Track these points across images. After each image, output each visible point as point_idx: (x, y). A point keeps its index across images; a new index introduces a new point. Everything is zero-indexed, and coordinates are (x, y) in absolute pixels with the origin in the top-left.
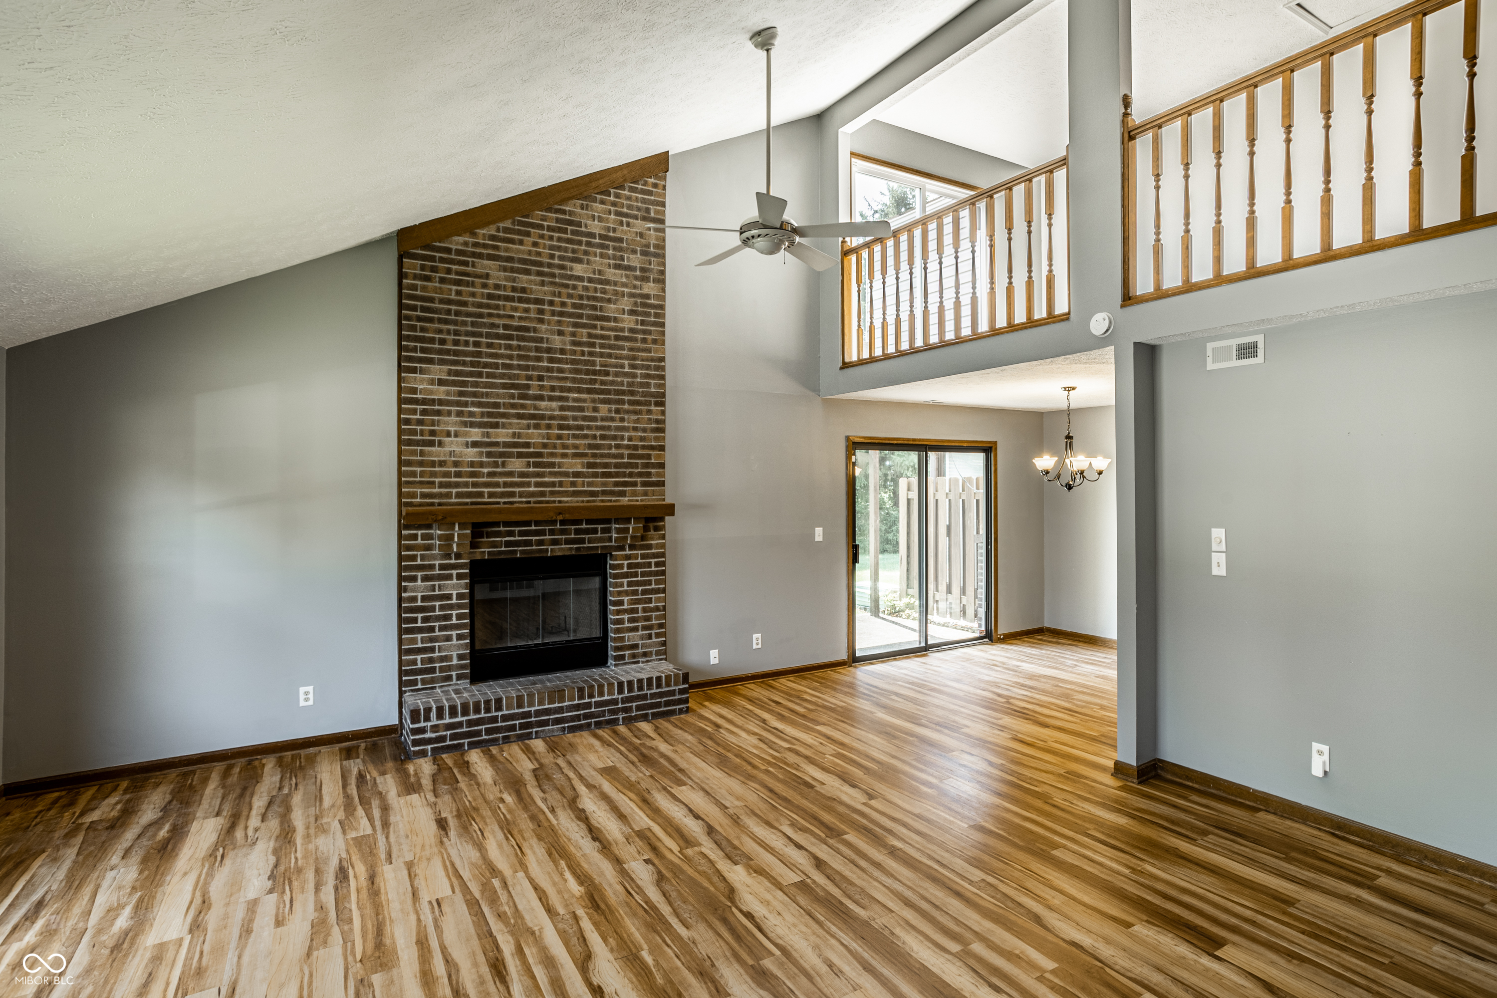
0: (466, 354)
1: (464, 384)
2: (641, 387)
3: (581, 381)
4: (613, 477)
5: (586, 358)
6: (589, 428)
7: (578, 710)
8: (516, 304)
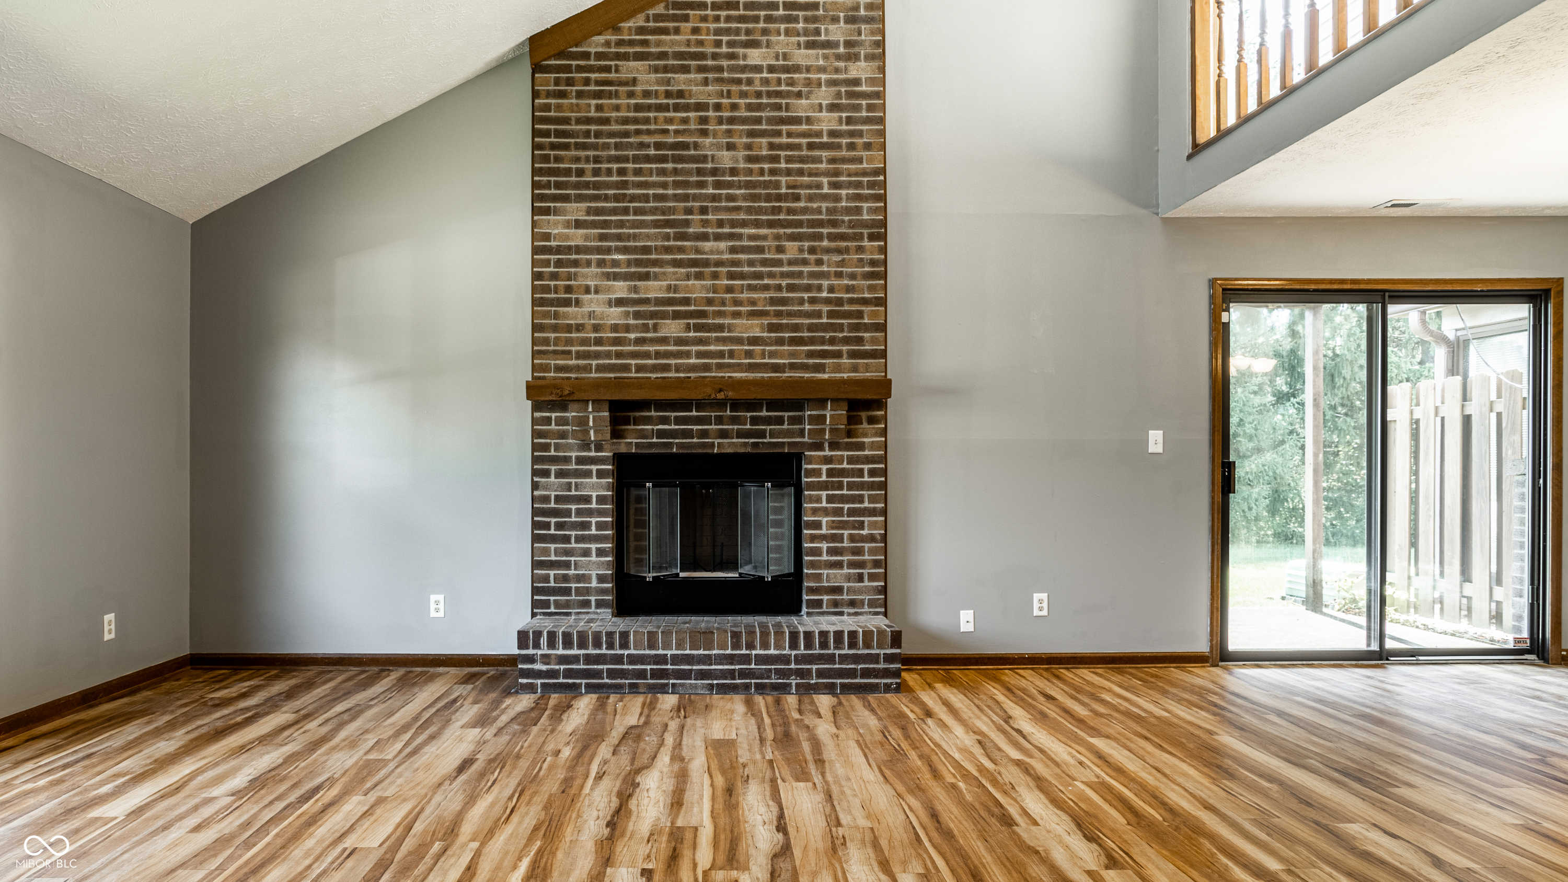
0: (608, 186)
1: (606, 224)
2: (847, 214)
3: (759, 211)
4: (806, 345)
5: (767, 178)
6: (771, 275)
7: (732, 664)
8: (672, 114)
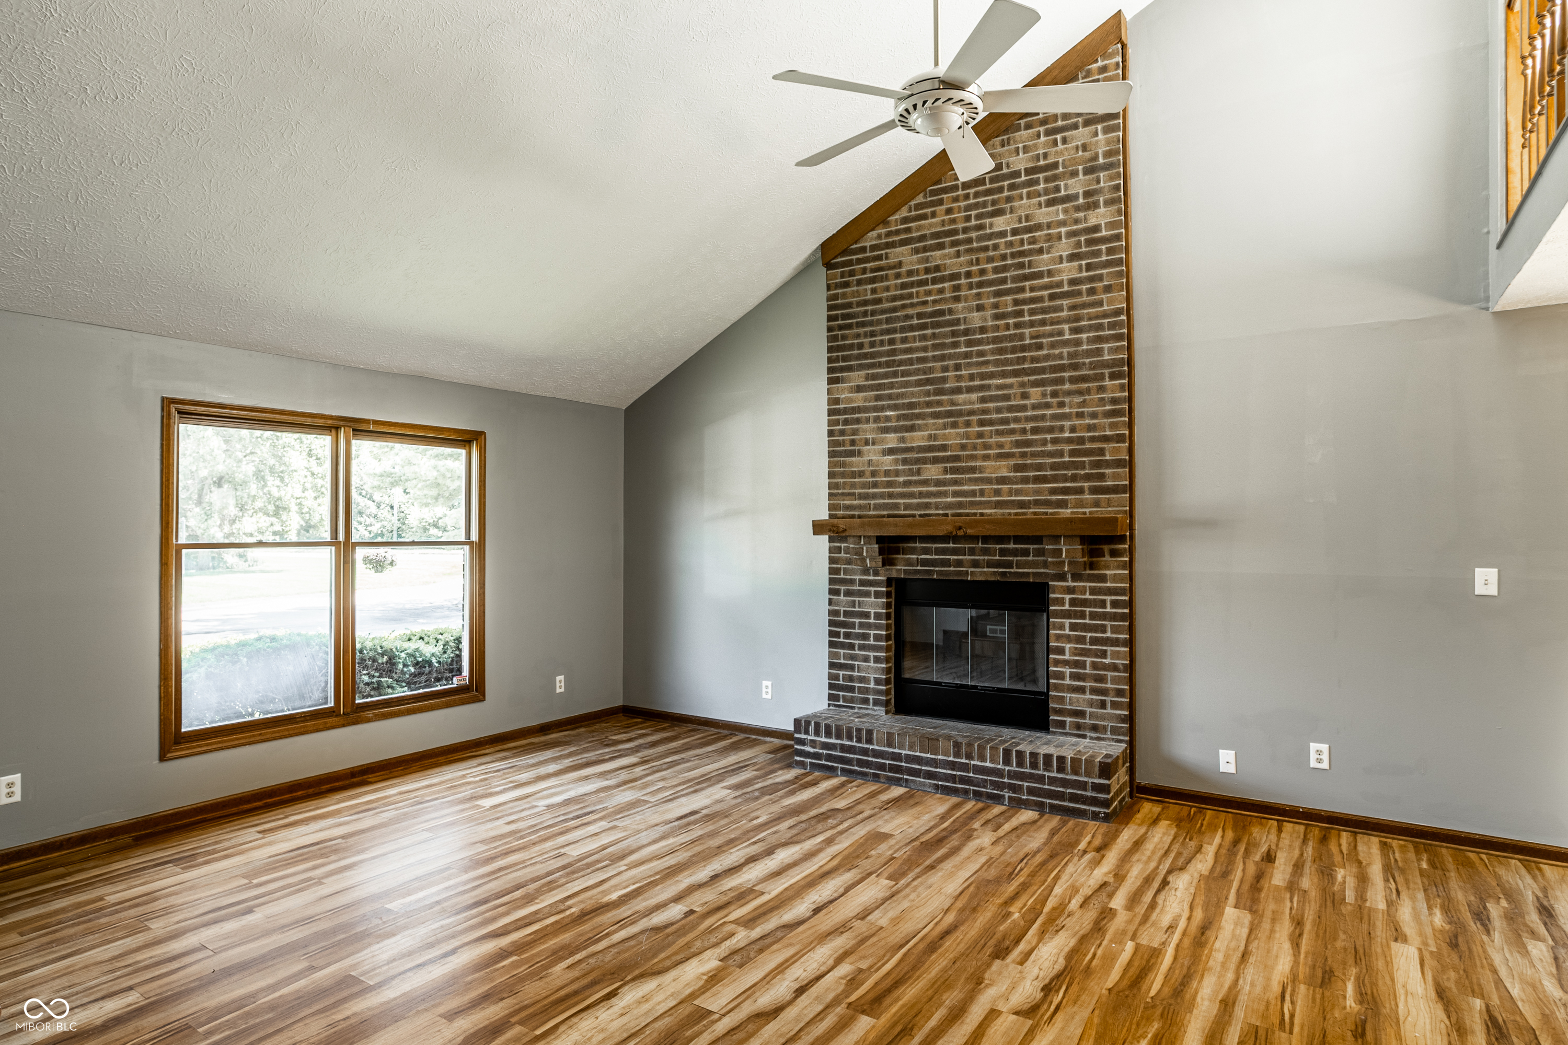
1: (880, 387)
2: (1087, 357)
3: (1006, 362)
4: (1049, 482)
5: (1012, 332)
6: (1017, 420)
8: (930, 287)
